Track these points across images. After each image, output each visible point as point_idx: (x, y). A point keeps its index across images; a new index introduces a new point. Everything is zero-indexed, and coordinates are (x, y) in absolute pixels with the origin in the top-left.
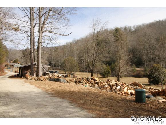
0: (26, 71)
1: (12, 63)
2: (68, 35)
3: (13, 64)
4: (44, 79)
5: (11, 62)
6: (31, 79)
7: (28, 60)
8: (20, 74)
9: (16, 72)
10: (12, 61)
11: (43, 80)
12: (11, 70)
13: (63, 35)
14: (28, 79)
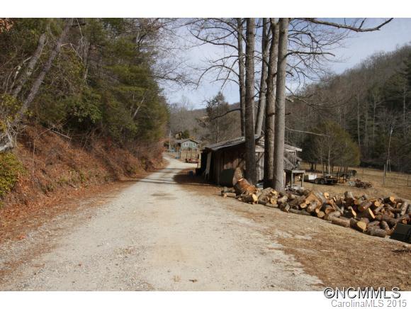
0: (227, 163)
1: (178, 139)
2: (378, 28)
3: (179, 141)
4: (323, 209)
5: (175, 137)
6: (265, 204)
7: (220, 130)
8: (207, 171)
9: (187, 161)
10: (177, 136)
11: (317, 211)
12: (176, 155)
13: (359, 30)
14: (250, 200)
